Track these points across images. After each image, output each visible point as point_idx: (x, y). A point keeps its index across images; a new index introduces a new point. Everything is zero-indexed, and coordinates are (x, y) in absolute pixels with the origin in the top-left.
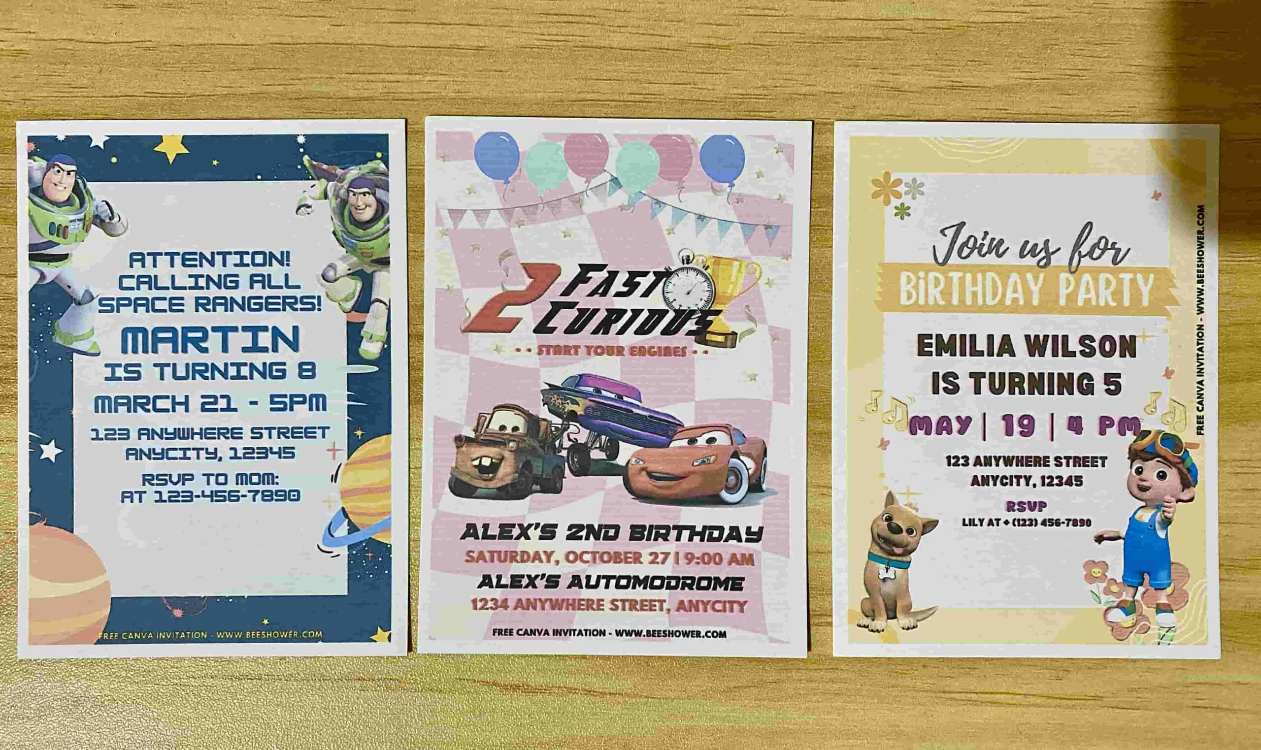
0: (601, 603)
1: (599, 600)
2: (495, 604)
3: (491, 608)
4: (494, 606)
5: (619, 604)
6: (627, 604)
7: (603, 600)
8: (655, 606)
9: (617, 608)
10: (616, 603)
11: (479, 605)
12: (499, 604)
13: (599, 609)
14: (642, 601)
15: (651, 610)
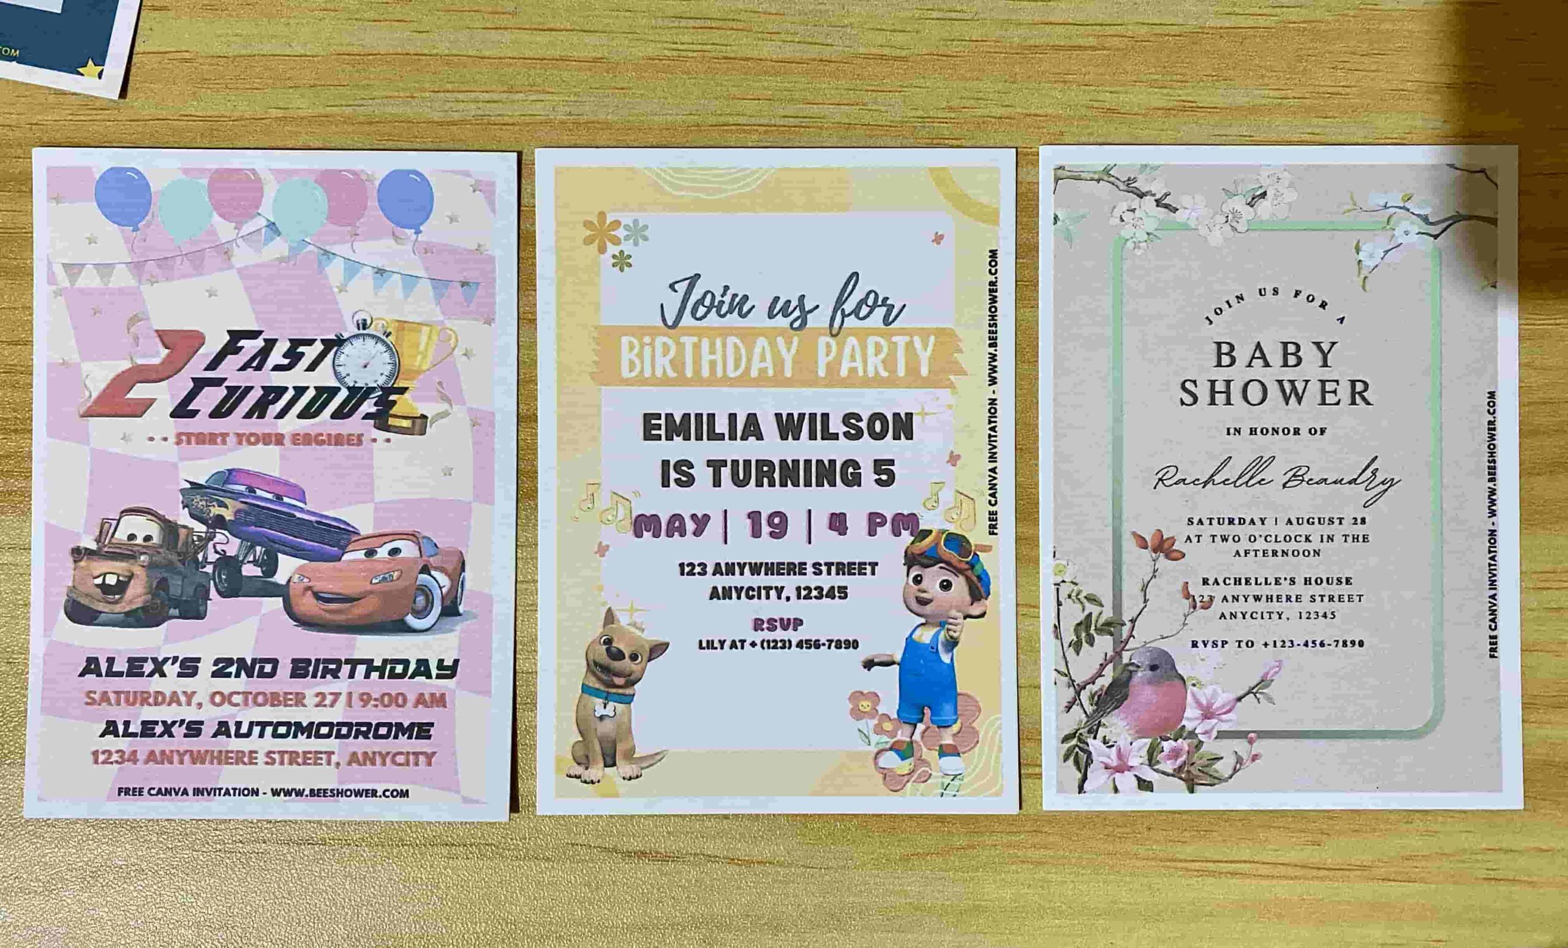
0: (254, 755)
1: (251, 752)
2: (121, 757)
3: (117, 762)
4: (120, 760)
5: (276, 756)
6: (286, 756)
7: (256, 752)
8: (321, 759)
9: (273, 762)
10: (272, 755)
11: (102, 758)
12: (126, 756)
13: (251, 763)
14: (305, 753)
15: (315, 764)
